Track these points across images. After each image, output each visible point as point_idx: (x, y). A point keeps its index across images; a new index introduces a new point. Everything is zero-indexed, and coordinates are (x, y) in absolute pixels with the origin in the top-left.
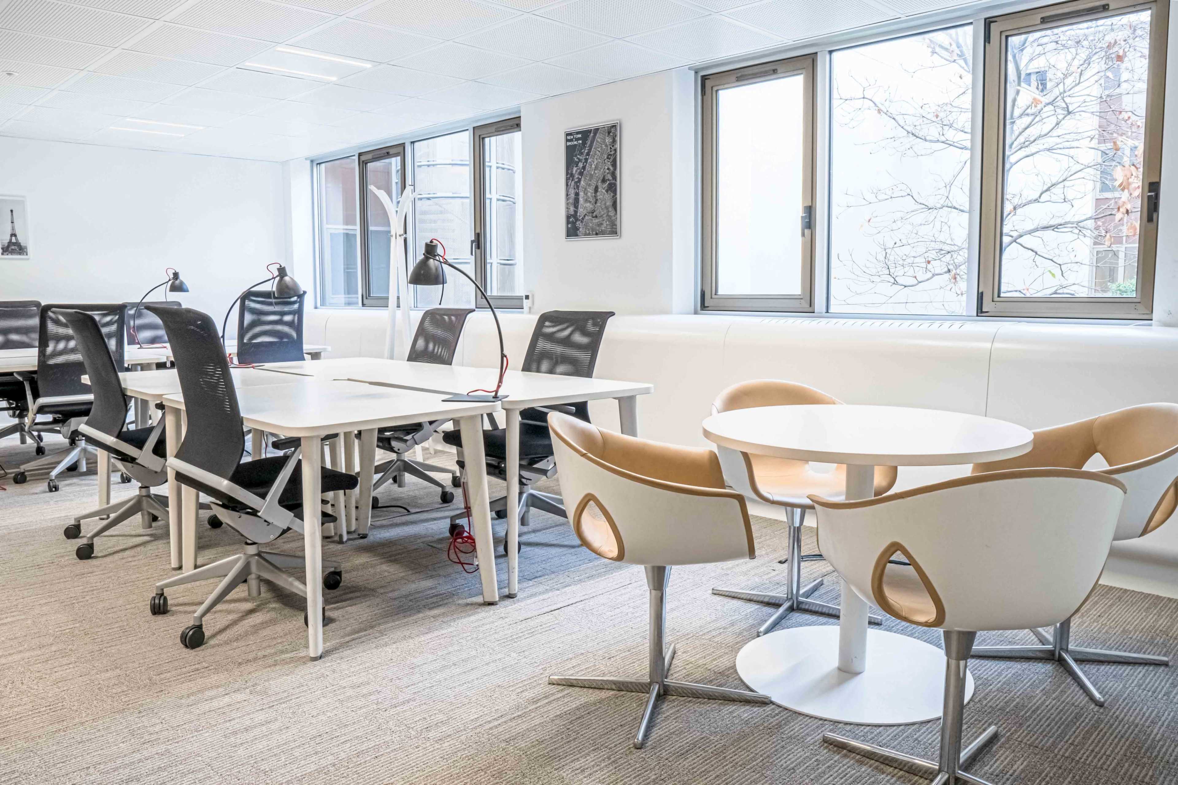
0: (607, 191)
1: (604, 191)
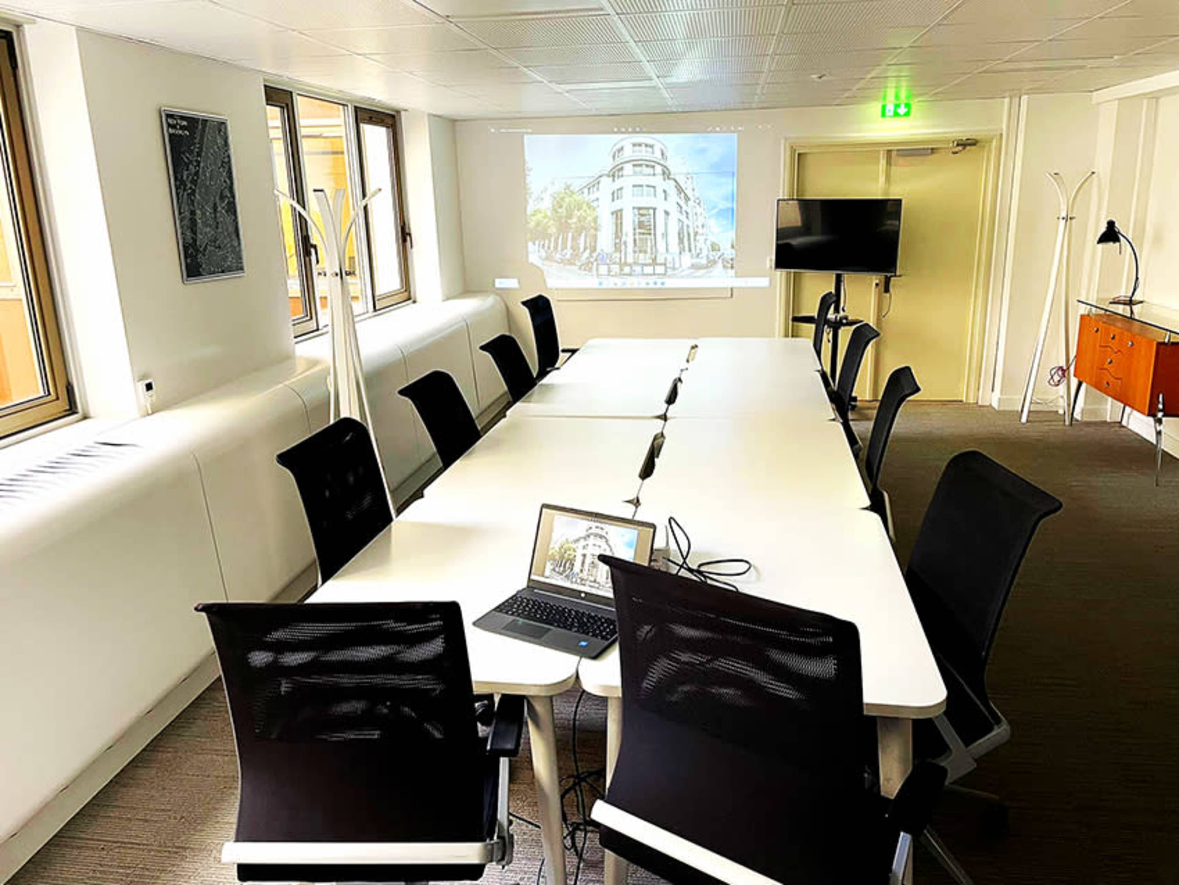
0: (227, 212)
1: (223, 211)
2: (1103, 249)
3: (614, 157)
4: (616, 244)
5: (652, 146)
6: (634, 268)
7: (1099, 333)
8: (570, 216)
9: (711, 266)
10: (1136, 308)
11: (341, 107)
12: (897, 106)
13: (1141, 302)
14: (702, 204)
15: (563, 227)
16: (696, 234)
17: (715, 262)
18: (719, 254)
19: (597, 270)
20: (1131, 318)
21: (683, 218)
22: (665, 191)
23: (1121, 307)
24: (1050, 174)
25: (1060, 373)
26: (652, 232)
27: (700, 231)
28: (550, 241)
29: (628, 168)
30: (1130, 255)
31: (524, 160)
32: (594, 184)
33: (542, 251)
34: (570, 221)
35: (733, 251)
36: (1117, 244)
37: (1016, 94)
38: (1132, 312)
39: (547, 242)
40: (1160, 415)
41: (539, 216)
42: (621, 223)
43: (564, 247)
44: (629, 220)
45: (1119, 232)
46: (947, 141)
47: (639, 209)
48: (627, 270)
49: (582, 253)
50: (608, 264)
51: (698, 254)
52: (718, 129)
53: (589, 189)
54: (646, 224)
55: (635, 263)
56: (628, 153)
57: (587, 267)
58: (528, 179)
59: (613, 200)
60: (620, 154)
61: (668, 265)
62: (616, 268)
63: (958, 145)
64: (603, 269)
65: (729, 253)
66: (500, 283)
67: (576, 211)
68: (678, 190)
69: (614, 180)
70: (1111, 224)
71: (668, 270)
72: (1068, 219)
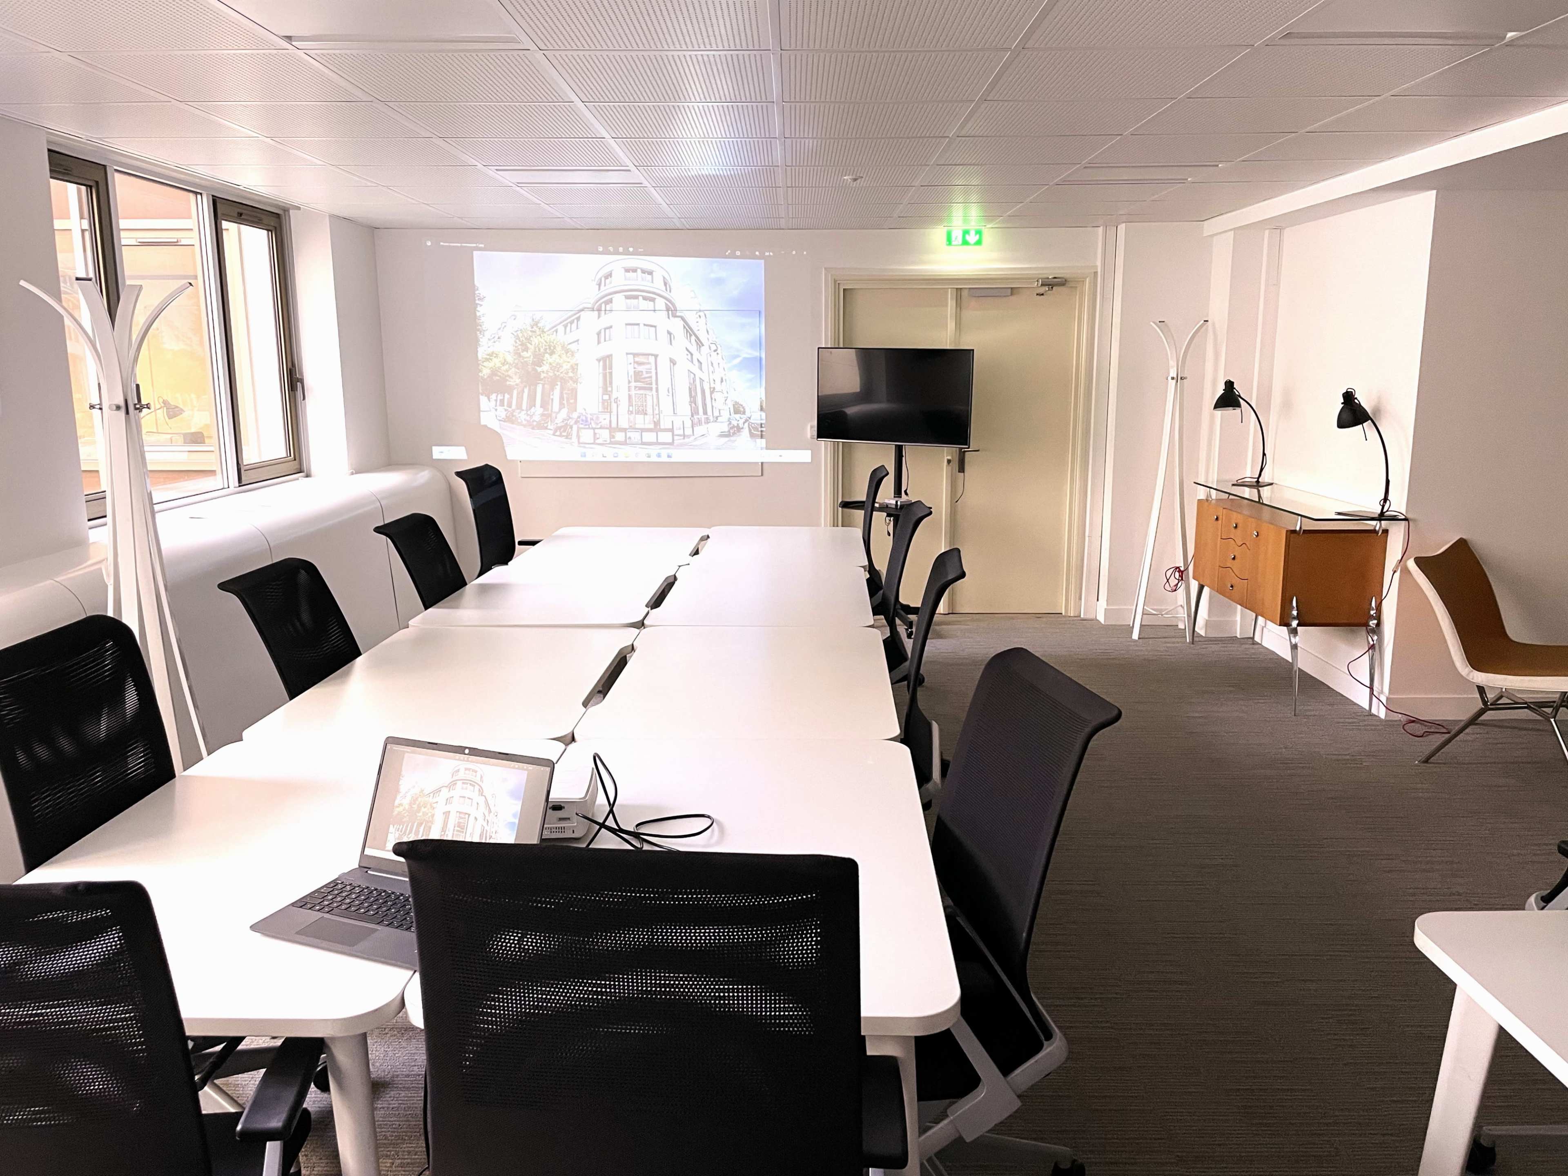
2: (1222, 415)
3: (599, 285)
4: (604, 401)
5: (650, 273)
6: (629, 434)
7: (1220, 522)
8: (539, 362)
9: (734, 433)
10: (1266, 492)
11: (191, 195)
12: (966, 232)
13: (1272, 484)
14: (719, 351)
15: (532, 378)
16: (712, 391)
17: (739, 429)
18: (744, 417)
19: (578, 437)
20: (1259, 502)
21: (695, 369)
22: (669, 333)
23: (1247, 489)
24: (1154, 323)
25: (1177, 575)
26: (654, 386)
27: (718, 386)
28: (511, 397)
29: (619, 301)
30: (1255, 424)
31: (474, 285)
32: (573, 320)
33: (500, 408)
34: (539, 369)
35: (763, 415)
36: (1238, 410)
37: (1112, 223)
38: (1260, 497)
39: (507, 396)
40: (1295, 623)
41: (496, 362)
42: (611, 373)
43: (532, 403)
44: (622, 371)
45: (1240, 396)
46: (1028, 279)
47: (635, 355)
48: (620, 436)
49: (557, 413)
50: (594, 429)
51: (717, 418)
52: (738, 253)
53: (566, 326)
54: (645, 375)
55: (633, 428)
56: (619, 280)
57: (563, 431)
58: (480, 311)
59: (599, 342)
60: (608, 281)
61: (676, 432)
62: (605, 434)
63: (1042, 285)
64: (587, 435)
65: (758, 417)
66: (438, 453)
67: (547, 356)
68: (687, 331)
69: (599, 317)
70: (1229, 385)
71: (676, 438)
72: (1180, 379)
